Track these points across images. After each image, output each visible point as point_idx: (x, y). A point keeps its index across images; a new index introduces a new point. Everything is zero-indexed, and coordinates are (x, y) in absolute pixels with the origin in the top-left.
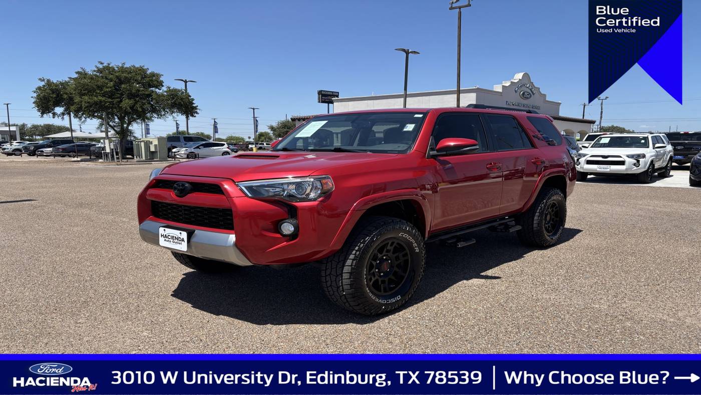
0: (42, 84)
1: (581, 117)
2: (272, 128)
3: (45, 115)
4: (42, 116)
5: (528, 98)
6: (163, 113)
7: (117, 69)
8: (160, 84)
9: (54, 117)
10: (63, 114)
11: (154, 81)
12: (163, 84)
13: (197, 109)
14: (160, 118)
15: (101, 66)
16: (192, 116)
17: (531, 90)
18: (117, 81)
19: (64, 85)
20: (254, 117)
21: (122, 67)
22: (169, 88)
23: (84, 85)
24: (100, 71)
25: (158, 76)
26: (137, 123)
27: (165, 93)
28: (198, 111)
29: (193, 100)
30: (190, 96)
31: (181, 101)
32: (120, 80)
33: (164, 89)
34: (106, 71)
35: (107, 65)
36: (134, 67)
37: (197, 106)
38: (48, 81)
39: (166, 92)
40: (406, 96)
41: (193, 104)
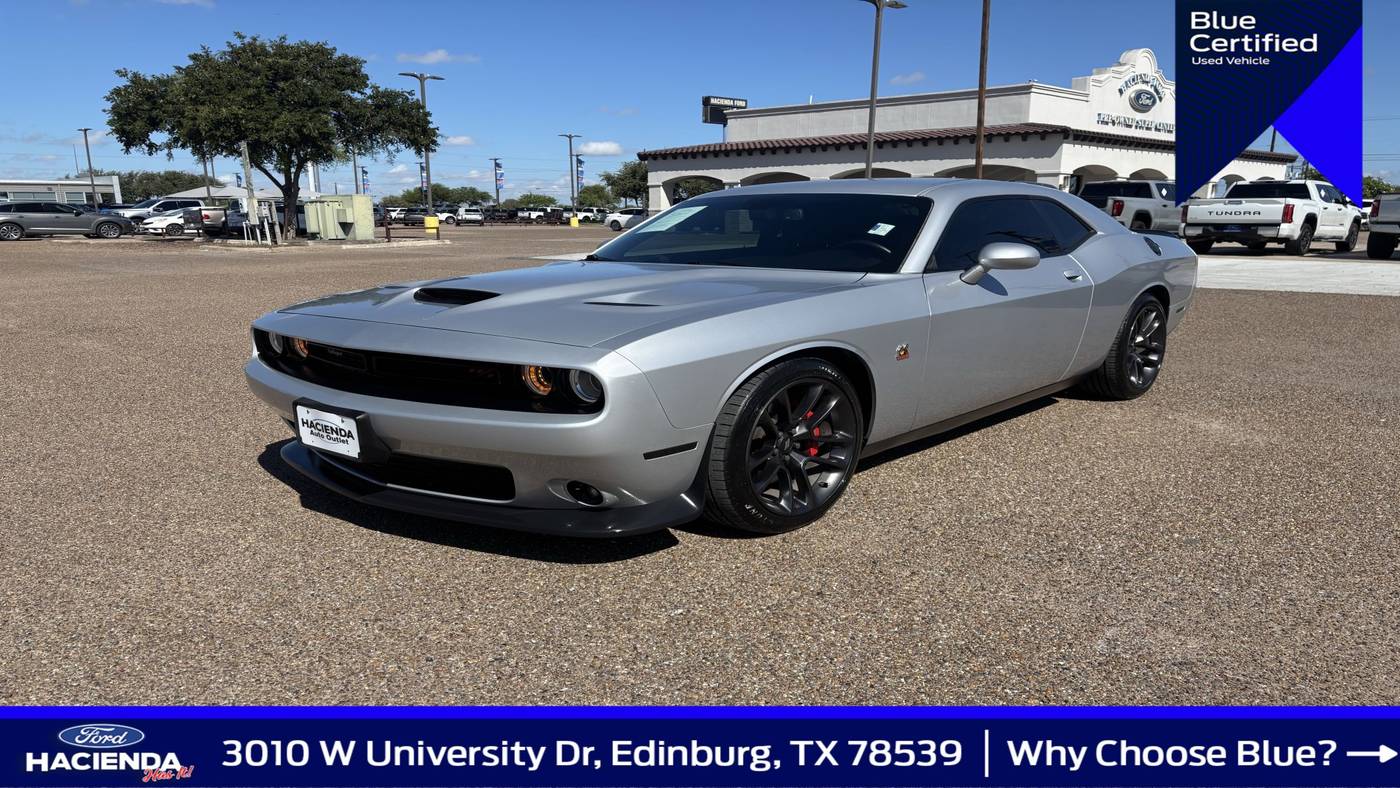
0: (123, 82)
1: (1267, 149)
2: (608, 178)
3: (133, 150)
4: (127, 151)
5: (1147, 107)
6: (369, 144)
7: (271, 50)
8: (360, 82)
9: (150, 154)
10: (169, 146)
11: (349, 74)
12: (367, 81)
13: (435, 135)
14: (364, 155)
15: (239, 44)
16: (429, 149)
18: (270, 74)
19: (165, 82)
20: (571, 155)
21: (282, 45)
22: (379, 90)
23: (203, 83)
24: (235, 53)
25: (358, 64)
26: (317, 165)
27: (370, 101)
29: (429, 114)
30: (422, 107)
31: (402, 117)
32: (275, 72)
33: (368, 91)
34: (248, 53)
35: (251, 41)
36: (307, 45)
37: (437, 129)
38: (136, 76)
39: (370, 97)
40: (872, 104)
41: (429, 123)
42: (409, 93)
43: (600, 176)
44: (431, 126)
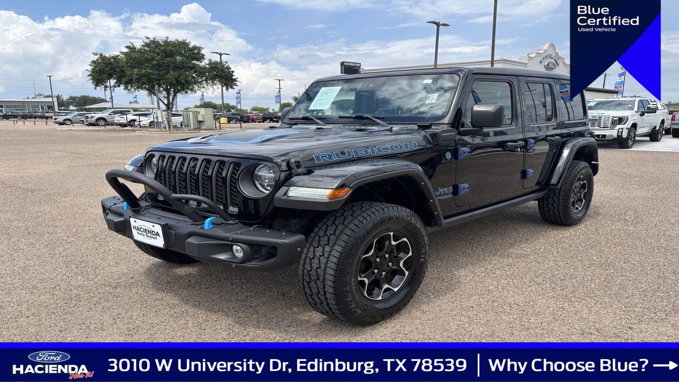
3: (98, 88)
5: (552, 68)
7: (162, 43)
8: (201, 57)
9: (106, 90)
10: (114, 86)
11: (196, 54)
12: (205, 57)
13: (236, 81)
15: (148, 41)
16: (232, 87)
17: (555, 60)
18: (163, 54)
19: (116, 59)
21: (166, 41)
22: (211, 60)
23: (134, 59)
24: (147, 45)
25: (199, 49)
26: (182, 94)
27: (208, 66)
28: (237, 83)
29: (233, 72)
30: (231, 69)
31: (221, 73)
32: (166, 53)
33: (206, 61)
34: (153, 45)
35: (153, 40)
36: (177, 41)
37: (237, 78)
38: (101, 55)
39: (208, 64)
41: (233, 76)
42: (225, 62)
43: (292, 97)
44: (234, 77)
